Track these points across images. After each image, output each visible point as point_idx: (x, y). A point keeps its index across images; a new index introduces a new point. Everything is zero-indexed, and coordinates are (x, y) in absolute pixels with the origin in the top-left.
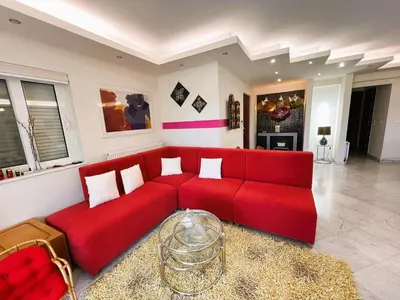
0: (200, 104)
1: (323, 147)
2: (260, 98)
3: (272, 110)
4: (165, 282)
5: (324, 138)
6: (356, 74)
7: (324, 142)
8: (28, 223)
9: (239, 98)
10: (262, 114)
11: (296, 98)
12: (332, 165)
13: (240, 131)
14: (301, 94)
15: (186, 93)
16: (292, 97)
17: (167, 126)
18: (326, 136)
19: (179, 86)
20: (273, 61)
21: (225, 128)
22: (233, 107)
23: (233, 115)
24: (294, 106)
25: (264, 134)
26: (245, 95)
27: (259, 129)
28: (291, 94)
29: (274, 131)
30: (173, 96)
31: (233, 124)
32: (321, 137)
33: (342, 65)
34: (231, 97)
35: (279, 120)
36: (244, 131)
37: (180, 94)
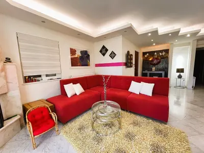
0: (113, 55)
1: (180, 79)
2: (144, 54)
3: (151, 59)
4: (93, 129)
5: (180, 75)
6: (198, 40)
7: (180, 77)
8: (40, 100)
9: (133, 53)
10: (145, 62)
11: (164, 53)
12: (185, 89)
13: (133, 69)
14: (167, 51)
15: (107, 50)
16: (161, 53)
17: (97, 65)
18: (181, 74)
19: (104, 47)
20: (150, 34)
21: (125, 67)
22: (129, 57)
23: (129, 61)
24: (163, 57)
25: (146, 72)
26: (136, 52)
27: (144, 69)
28: (161, 51)
29: (151, 70)
30: (101, 51)
31: (129, 65)
32: (178, 74)
33: (189, 36)
34: (128, 52)
35: (154, 65)
36: (135, 69)
37: (104, 51)
